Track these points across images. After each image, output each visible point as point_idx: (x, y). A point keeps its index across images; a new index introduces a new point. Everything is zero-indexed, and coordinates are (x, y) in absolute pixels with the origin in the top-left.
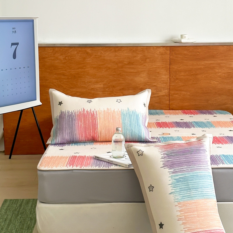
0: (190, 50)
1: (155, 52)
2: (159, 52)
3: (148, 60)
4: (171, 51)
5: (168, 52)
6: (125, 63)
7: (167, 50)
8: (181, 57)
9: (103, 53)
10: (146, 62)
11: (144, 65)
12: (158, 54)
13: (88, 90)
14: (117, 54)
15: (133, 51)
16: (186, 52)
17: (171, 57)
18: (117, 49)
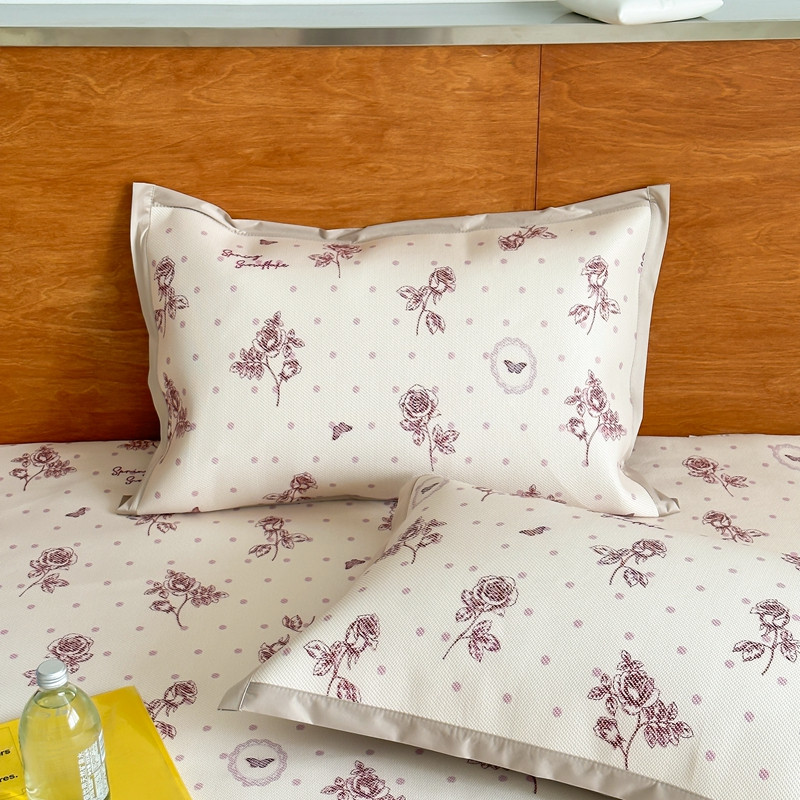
0: (673, 71)
1: (444, 85)
2: (466, 84)
3: (394, 137)
4: (547, 73)
5: (530, 82)
6: (247, 157)
7: (524, 72)
8: (614, 112)
9: (99, 90)
10: (386, 151)
11: (371, 169)
12: (460, 99)
13: (25, 317)
14: (190, 95)
15: (299, 77)
16: (644, 84)
17: (548, 116)
18: (189, 64)
